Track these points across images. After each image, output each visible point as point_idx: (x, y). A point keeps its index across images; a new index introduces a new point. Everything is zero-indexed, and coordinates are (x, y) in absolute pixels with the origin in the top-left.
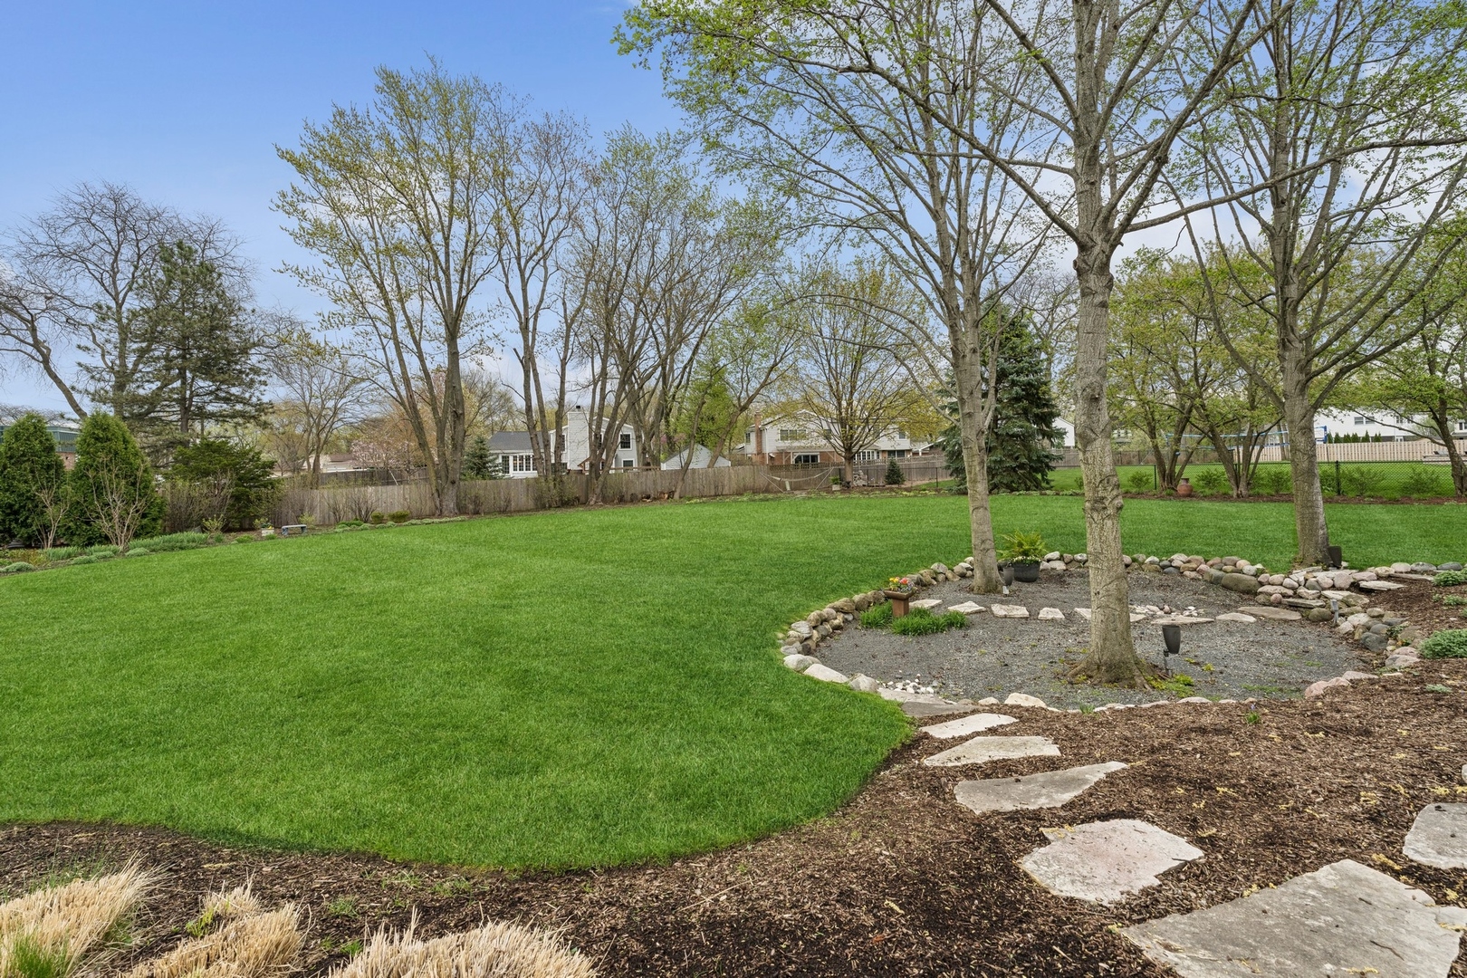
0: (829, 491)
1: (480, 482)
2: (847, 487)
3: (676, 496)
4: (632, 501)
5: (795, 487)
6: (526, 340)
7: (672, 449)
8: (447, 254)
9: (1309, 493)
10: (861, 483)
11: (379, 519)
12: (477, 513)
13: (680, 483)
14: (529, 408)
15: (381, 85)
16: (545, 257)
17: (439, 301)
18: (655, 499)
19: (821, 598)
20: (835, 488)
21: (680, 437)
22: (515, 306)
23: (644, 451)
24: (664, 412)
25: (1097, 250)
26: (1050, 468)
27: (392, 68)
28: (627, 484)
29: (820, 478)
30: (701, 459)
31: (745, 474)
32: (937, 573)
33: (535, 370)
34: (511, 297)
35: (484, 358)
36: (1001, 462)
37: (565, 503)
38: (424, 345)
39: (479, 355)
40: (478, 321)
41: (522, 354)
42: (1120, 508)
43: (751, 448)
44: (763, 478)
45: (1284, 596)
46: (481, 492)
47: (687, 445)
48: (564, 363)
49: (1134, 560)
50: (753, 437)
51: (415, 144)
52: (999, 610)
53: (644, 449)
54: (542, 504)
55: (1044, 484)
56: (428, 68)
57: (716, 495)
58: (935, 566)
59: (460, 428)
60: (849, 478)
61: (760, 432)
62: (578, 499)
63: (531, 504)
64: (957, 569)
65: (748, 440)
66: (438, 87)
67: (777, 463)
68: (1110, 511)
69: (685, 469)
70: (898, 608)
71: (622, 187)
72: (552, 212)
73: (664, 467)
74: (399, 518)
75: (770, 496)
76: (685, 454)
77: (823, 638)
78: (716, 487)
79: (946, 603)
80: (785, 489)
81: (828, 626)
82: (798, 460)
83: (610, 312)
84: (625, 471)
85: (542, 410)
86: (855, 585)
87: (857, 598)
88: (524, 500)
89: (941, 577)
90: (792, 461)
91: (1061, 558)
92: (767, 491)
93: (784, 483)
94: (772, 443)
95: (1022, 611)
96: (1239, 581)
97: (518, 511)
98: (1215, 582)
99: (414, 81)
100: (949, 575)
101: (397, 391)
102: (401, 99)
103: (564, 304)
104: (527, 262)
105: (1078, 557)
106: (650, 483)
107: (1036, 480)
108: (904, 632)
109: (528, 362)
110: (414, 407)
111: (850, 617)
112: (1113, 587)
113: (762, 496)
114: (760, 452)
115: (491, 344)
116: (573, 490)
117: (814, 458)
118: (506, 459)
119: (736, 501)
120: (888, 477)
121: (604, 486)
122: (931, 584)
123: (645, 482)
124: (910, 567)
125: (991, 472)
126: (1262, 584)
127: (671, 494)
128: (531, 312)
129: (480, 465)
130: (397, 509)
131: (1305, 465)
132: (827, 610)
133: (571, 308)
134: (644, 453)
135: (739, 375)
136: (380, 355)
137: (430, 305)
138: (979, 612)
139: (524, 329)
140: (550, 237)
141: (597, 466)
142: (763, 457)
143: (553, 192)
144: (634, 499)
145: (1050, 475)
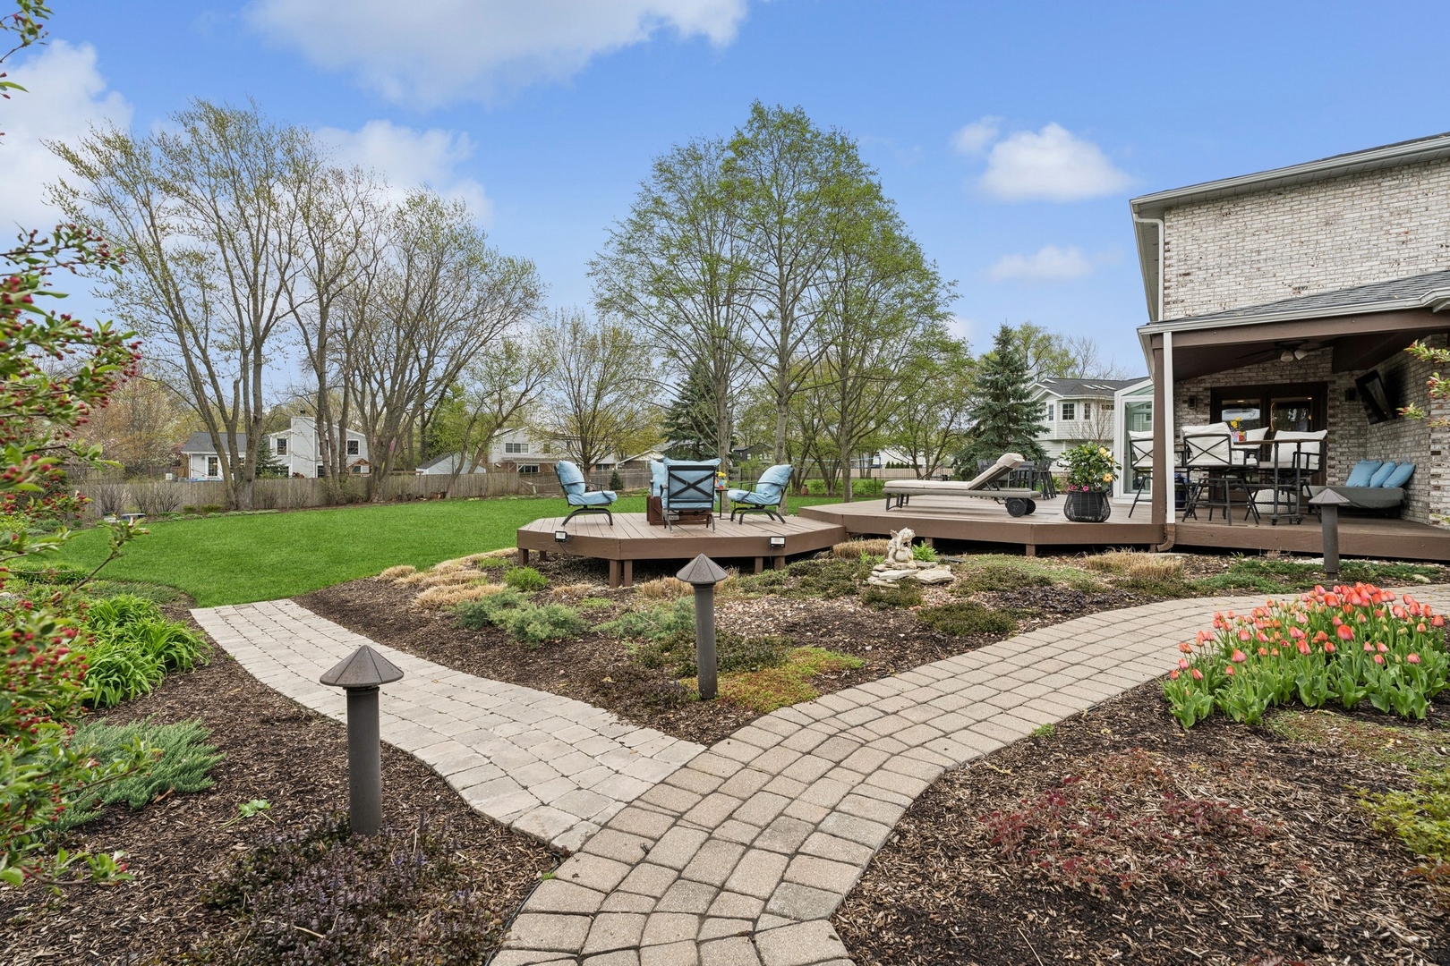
1: (274, 480)
3: (448, 496)
5: (540, 491)
11: (193, 511)
12: (271, 508)
13: (452, 486)
18: (430, 498)
28: (402, 486)
31: (502, 479)
37: (350, 501)
44: (515, 483)
46: (279, 489)
54: (330, 502)
59: (258, 432)
62: (362, 497)
63: (319, 500)
69: (456, 474)
74: (212, 510)
78: (480, 490)
80: (533, 492)
82: (522, 469)
90: (518, 470)
92: (517, 493)
93: (532, 487)
94: (498, 454)
106: (421, 485)
110: (207, 409)
117: (535, 469)
121: (385, 486)
123: (419, 484)
127: (444, 495)
129: (264, 466)
141: (380, 470)
144: (410, 498)
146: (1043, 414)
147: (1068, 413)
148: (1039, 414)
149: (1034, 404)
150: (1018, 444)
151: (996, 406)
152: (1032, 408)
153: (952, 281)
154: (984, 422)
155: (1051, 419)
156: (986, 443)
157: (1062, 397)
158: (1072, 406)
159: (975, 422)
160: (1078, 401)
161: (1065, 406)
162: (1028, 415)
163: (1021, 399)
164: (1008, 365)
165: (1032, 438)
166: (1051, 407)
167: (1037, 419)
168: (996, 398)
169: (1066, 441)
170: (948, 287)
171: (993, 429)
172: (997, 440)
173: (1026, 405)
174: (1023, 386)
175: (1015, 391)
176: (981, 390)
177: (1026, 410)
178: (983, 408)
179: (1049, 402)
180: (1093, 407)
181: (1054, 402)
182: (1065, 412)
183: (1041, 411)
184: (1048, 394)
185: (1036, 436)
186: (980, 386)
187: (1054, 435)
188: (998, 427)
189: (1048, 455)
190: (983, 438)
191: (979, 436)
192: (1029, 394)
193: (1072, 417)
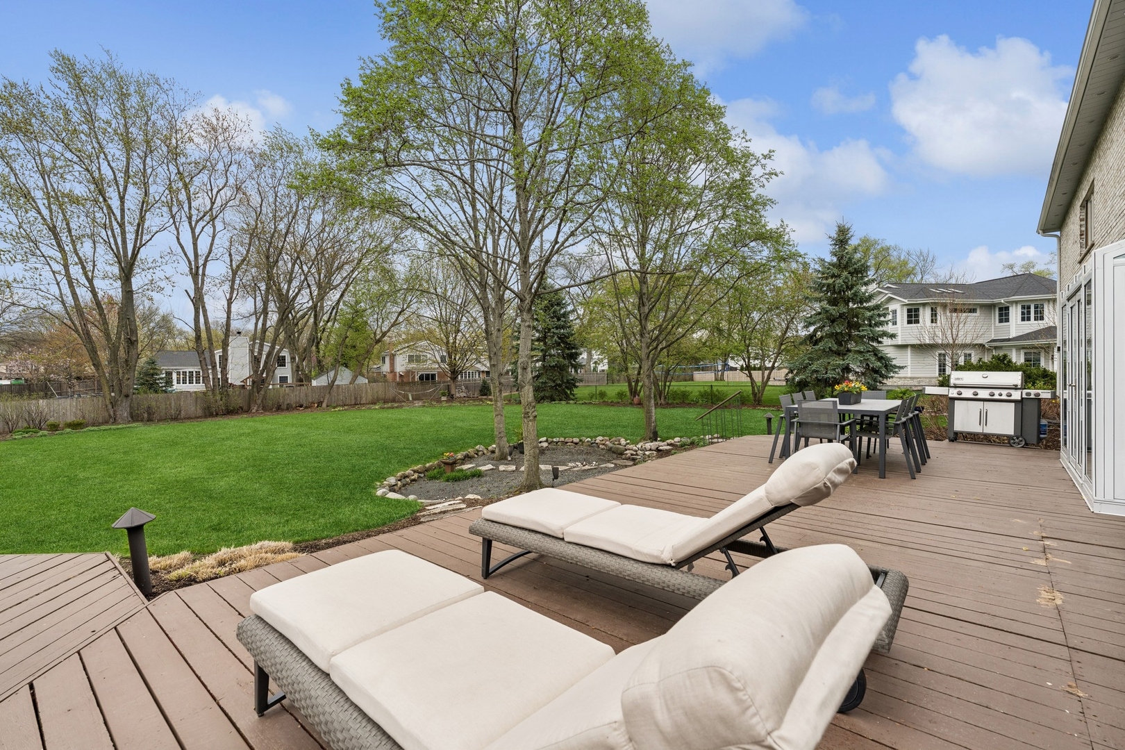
0: (439, 401)
1: (152, 395)
2: (451, 397)
3: (324, 405)
4: (287, 409)
5: (416, 398)
6: (196, 283)
7: (322, 369)
8: (123, 211)
9: (649, 406)
10: (462, 395)
11: (54, 427)
12: (150, 420)
13: (327, 396)
14: (198, 338)
15: (56, 66)
16: (213, 219)
17: (114, 247)
18: (306, 407)
19: (407, 466)
20: (444, 398)
21: (328, 361)
22: (186, 254)
23: (297, 369)
24: (315, 340)
25: (527, 302)
26: (576, 387)
27: (68, 52)
28: (283, 397)
29: (434, 391)
30: (344, 377)
31: (379, 388)
32: (478, 451)
33: (204, 307)
34: (182, 247)
35: (155, 295)
36: (545, 383)
37: (230, 412)
38: (96, 283)
39: (150, 292)
40: (150, 265)
41: (192, 295)
42: (536, 417)
43: (386, 368)
44: (392, 392)
45: (632, 455)
46: (154, 403)
47: (334, 367)
48: (230, 302)
49: (580, 441)
50: (387, 360)
51: (90, 117)
52: (502, 468)
53: (298, 367)
54: (209, 413)
55: (571, 397)
56: (105, 59)
57: (356, 404)
58: (477, 447)
59: (133, 352)
60: (453, 392)
61: (393, 357)
62: (242, 408)
63: (200, 412)
64: (490, 448)
65: (384, 362)
66: (113, 74)
67: (405, 381)
68: (531, 418)
69: (331, 385)
70: (448, 469)
71: (280, 172)
72: (221, 182)
73: (314, 383)
74: (76, 426)
75: (396, 405)
76: (332, 374)
77: (404, 485)
78: (356, 398)
79: (478, 465)
80: (408, 399)
81: (408, 480)
82: (421, 377)
83: (269, 263)
84: (281, 386)
85: (210, 339)
86: (429, 459)
87: (427, 465)
88: (192, 409)
89: (480, 453)
90: (417, 378)
91: (547, 441)
92: (394, 400)
93: (408, 395)
94: (401, 365)
95: (513, 468)
96: (618, 449)
97: (188, 418)
98: (610, 450)
99: (89, 67)
100: (485, 452)
101: (71, 319)
102: (77, 78)
103: (230, 255)
104: (197, 222)
105: (555, 440)
106: (302, 395)
107: (566, 393)
108: (448, 481)
109: (198, 301)
110: (88, 334)
111: (422, 475)
112: (532, 451)
113: (390, 405)
114: (392, 371)
115: (162, 284)
116: (237, 401)
117: (433, 376)
118: (169, 374)
119: (370, 409)
120: (481, 391)
121: (264, 398)
122: (474, 457)
123: (300, 394)
124: (462, 449)
125: (537, 390)
126: (626, 450)
127: (320, 404)
128: (201, 262)
129: (150, 381)
130: (71, 418)
131: (648, 393)
132: (409, 471)
133: (237, 258)
134: (297, 371)
135: (376, 316)
136: (54, 290)
137: (101, 249)
138: (492, 469)
139: (195, 275)
140: (218, 202)
141: (259, 382)
142: (395, 375)
143: (220, 166)
144: (289, 408)
145: (576, 391)
146: (886, 319)
147: (913, 317)
148: (882, 319)
149: (877, 307)
150: (860, 352)
151: (833, 310)
152: (876, 312)
153: (766, 153)
154: (821, 328)
155: (895, 323)
156: (824, 350)
157: (906, 301)
158: (917, 310)
159: (812, 329)
160: (924, 305)
161: (909, 311)
162: (870, 319)
163: (861, 302)
164: (846, 267)
165: (875, 344)
166: (895, 312)
167: (881, 324)
168: (833, 302)
169: (913, 346)
170: (763, 161)
171: (831, 335)
172: (835, 347)
173: (868, 309)
174: (863, 289)
175: (855, 294)
176: (817, 295)
177: (868, 314)
178: (820, 314)
179: (892, 307)
180: (939, 310)
181: (898, 308)
182: (909, 316)
183: (884, 315)
184: (890, 299)
185: (880, 342)
186: (816, 290)
187: (899, 341)
188: (837, 333)
189: (894, 362)
190: (820, 346)
191: (816, 343)
192: (871, 297)
193: (917, 322)
